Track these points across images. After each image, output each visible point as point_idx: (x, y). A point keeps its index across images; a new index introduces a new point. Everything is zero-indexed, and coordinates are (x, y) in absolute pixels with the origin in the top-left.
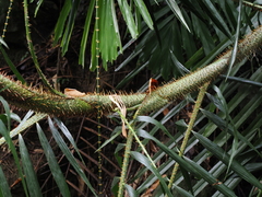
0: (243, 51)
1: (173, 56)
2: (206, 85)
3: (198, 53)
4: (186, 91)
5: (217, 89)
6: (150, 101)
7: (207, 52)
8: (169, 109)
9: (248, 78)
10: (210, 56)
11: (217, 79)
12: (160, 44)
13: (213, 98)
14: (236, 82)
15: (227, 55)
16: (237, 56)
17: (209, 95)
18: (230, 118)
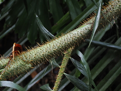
0: (106, 17)
1: (39, 21)
2: (70, 50)
3: (65, 18)
4: (50, 56)
5: (80, 55)
6: (13, 66)
7: (74, 17)
8: (37, 71)
9: (113, 43)
10: (76, 20)
11: (81, 44)
12: (27, 8)
13: (77, 63)
14: (102, 46)
15: (91, 21)
16: (100, 22)
17: (73, 60)
18: (93, 84)
